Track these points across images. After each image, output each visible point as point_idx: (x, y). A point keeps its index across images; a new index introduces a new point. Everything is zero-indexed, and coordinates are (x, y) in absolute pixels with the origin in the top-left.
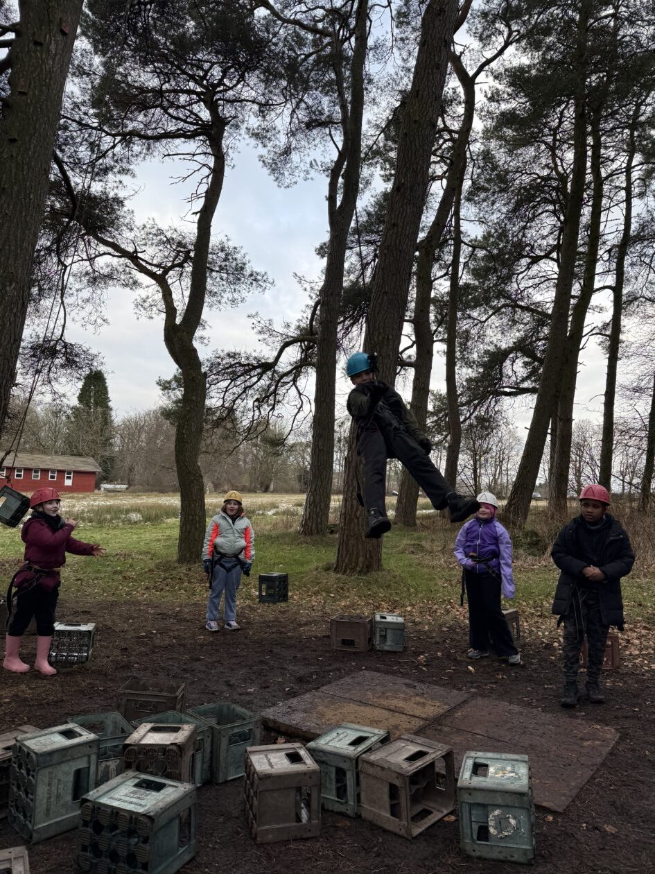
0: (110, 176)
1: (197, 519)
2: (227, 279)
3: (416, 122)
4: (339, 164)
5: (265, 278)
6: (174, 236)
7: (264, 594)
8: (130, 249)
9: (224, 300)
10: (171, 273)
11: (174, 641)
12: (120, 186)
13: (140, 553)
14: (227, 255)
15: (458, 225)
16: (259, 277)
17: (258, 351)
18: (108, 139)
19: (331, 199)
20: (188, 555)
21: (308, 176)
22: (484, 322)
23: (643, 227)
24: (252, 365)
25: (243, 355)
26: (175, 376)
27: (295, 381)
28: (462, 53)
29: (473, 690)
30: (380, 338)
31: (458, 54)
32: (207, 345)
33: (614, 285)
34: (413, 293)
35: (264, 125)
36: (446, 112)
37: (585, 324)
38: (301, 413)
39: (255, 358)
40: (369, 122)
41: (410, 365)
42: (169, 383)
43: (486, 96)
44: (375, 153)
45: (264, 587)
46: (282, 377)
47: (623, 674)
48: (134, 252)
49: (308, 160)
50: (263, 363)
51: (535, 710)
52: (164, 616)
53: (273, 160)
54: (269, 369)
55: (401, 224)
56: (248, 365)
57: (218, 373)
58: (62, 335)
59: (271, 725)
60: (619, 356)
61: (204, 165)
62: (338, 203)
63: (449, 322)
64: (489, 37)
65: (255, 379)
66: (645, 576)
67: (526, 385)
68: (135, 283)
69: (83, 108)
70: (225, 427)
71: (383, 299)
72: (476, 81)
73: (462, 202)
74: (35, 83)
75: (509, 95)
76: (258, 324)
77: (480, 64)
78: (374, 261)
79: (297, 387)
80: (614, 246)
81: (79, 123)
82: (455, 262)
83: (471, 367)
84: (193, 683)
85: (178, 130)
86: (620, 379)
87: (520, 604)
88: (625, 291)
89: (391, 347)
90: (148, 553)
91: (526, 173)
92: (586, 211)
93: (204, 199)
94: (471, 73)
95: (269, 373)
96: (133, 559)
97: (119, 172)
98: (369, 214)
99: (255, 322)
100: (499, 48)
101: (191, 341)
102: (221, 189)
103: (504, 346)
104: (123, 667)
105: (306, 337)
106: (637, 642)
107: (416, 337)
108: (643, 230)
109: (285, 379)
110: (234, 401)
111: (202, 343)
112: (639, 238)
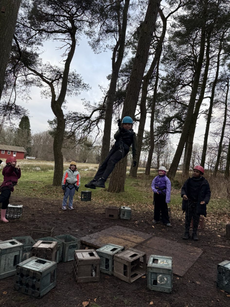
0: (34, 45)
1: (60, 171)
2: (74, 86)
3: (145, 33)
4: (117, 46)
5: (88, 86)
6: (56, 69)
7: (83, 198)
8: (40, 73)
9: (73, 93)
10: (54, 82)
11: (51, 212)
12: (37, 49)
13: (40, 182)
14: (75, 77)
15: (158, 72)
16: (86, 86)
17: (84, 112)
18: (34, 31)
19: (113, 59)
20: (56, 183)
21: (105, 50)
22: (165, 107)
23: (222, 76)
24: (82, 117)
25: (79, 113)
26: (54, 120)
27: (97, 124)
28: (163, 9)
29: (154, 234)
30: (128, 110)
31: (161, 9)
32: (66, 109)
33: (211, 96)
34: (141, 95)
35: (91, 30)
36: (156, 30)
37: (200, 110)
38: (99, 135)
39: (83, 115)
40: (128, 32)
41: (138, 120)
42: (52, 122)
43: (171, 25)
44: (130, 43)
45: (83, 195)
46: (92, 122)
47: (205, 231)
48: (41, 74)
49: (106, 44)
50: (86, 117)
51: (174, 242)
52: (47, 204)
53: (93, 43)
54: (88, 119)
55: (138, 70)
56: (81, 117)
57: (70, 119)
58: (14, 102)
59: (83, 243)
60: (211, 121)
61: (68, 44)
62: (116, 61)
63: (153, 106)
64: (173, 3)
65: (83, 122)
66: (214, 198)
67: (178, 130)
68: (41, 85)
69: (25, 19)
70: (71, 139)
71: (130, 96)
72: (167, 20)
73: (160, 63)
74: (8, 8)
75: (179, 25)
76: (85, 103)
77: (169, 13)
78: (127, 82)
79: (97, 126)
80: (212, 83)
81: (23, 25)
82: (156, 85)
83: (159, 122)
84: (57, 227)
85: (59, 30)
86: (211, 130)
87: (171, 206)
88: (214, 99)
89: (132, 113)
90: (42, 182)
91: (183, 54)
92: (203, 69)
93: (67, 56)
94: (166, 16)
95: (88, 121)
96: (37, 183)
97: (37, 44)
98: (126, 65)
99: (84, 102)
100: (176, 8)
101: (61, 107)
102: (74, 52)
103: (171, 116)
104: (32, 221)
105: (102, 108)
106: (210, 220)
107: (141, 110)
108: (222, 78)
109: (94, 123)
110: (75, 130)
111: (64, 108)
112: (221, 80)
